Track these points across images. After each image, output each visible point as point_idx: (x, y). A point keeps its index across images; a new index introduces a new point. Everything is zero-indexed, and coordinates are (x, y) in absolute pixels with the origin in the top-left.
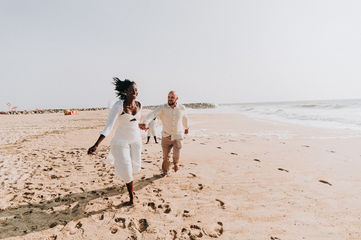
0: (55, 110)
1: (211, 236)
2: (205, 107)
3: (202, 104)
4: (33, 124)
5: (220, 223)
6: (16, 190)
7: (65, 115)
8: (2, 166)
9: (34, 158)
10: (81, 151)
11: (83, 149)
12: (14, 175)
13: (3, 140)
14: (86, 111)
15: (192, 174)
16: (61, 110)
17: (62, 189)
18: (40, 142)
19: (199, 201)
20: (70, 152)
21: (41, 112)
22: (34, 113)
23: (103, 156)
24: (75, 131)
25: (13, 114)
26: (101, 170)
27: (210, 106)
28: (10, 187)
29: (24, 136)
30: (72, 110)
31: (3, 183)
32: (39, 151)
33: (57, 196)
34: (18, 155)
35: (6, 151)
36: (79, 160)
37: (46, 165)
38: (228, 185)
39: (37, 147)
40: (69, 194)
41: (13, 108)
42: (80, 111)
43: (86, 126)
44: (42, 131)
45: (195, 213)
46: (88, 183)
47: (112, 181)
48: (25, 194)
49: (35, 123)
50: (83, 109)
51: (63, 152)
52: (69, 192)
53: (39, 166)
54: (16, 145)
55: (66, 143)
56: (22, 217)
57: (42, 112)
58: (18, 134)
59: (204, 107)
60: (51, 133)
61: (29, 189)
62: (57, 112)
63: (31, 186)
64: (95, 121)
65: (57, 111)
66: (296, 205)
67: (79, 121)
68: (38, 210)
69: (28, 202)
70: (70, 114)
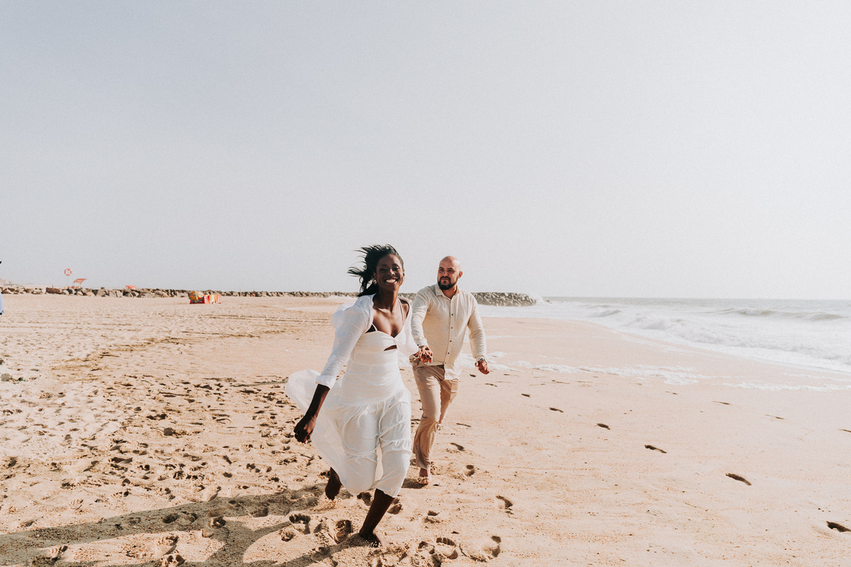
0: (169, 291)
1: (474, 559)
2: (514, 302)
3: (507, 295)
4: (121, 319)
5: (497, 539)
6: (95, 452)
7: (191, 303)
8: (63, 404)
9: (128, 391)
10: (226, 385)
11: (229, 380)
12: (89, 424)
13: (60, 351)
14: (238, 297)
15: (457, 446)
16: (183, 291)
17: (186, 455)
18: (139, 360)
19: (462, 497)
20: (202, 385)
21: (137, 294)
22: (122, 294)
23: (272, 396)
24: (213, 340)
25: (76, 294)
26: (267, 425)
27: (526, 299)
28: (83, 445)
29: (104, 345)
30: (208, 293)
31: (68, 437)
32: (136, 378)
33: (178, 469)
34: (94, 383)
35: (68, 374)
36: (222, 402)
37: (152, 408)
38: (528, 470)
39: (133, 370)
40: (200, 465)
41: (76, 281)
42: (223, 295)
43: (238, 331)
44: (142, 336)
45: (449, 516)
46: (239, 448)
47: (288, 448)
48: (113, 460)
49: (124, 319)
50: (232, 293)
51: (188, 383)
52: (201, 462)
53: (139, 409)
54: (87, 363)
55: (193, 365)
56: (111, 500)
57: (141, 294)
58: (90, 339)
59: (512, 302)
60: (162, 341)
61: (121, 452)
62: (172, 296)
63: (124, 447)
64: (258, 321)
65: (173, 293)
66: (661, 517)
67: (222, 320)
68: (141, 490)
69: (120, 475)
70: (202, 301)
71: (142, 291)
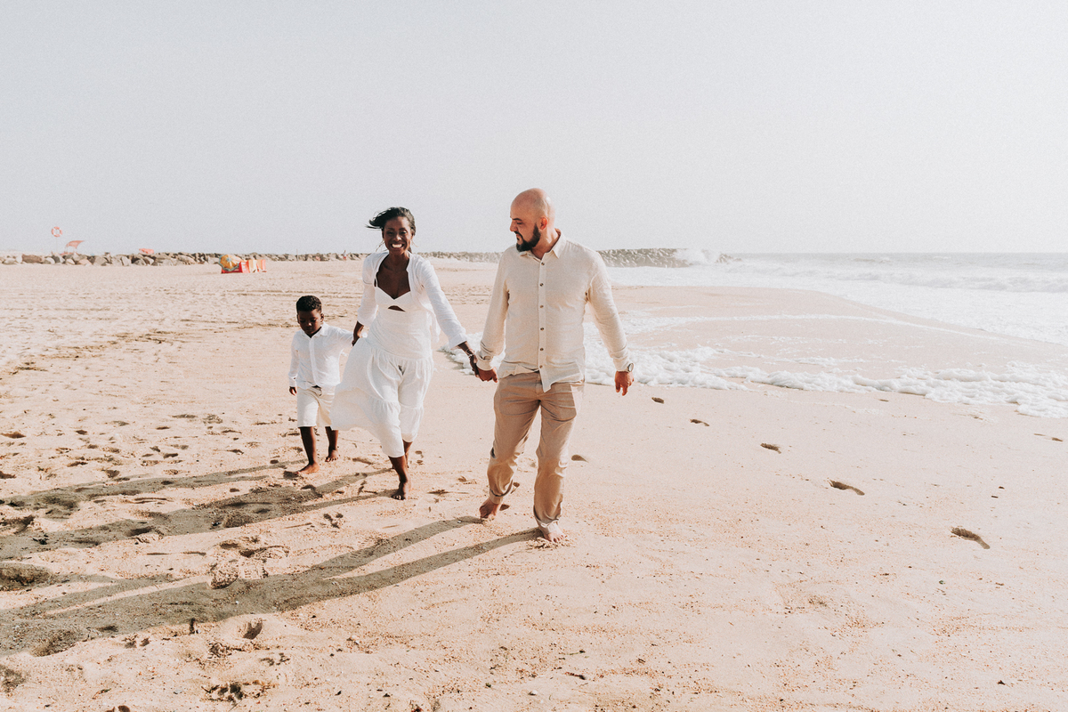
0: (197, 256)
7: (221, 273)
11: (213, 418)
14: (294, 262)
16: (217, 256)
21: (152, 261)
22: (129, 261)
24: (223, 333)
25: (63, 263)
30: (252, 257)
42: (274, 260)
43: (273, 317)
50: (287, 256)
57: (156, 260)
60: (138, 339)
62: (200, 263)
65: (202, 258)
67: (255, 298)
70: (239, 269)
71: (157, 256)
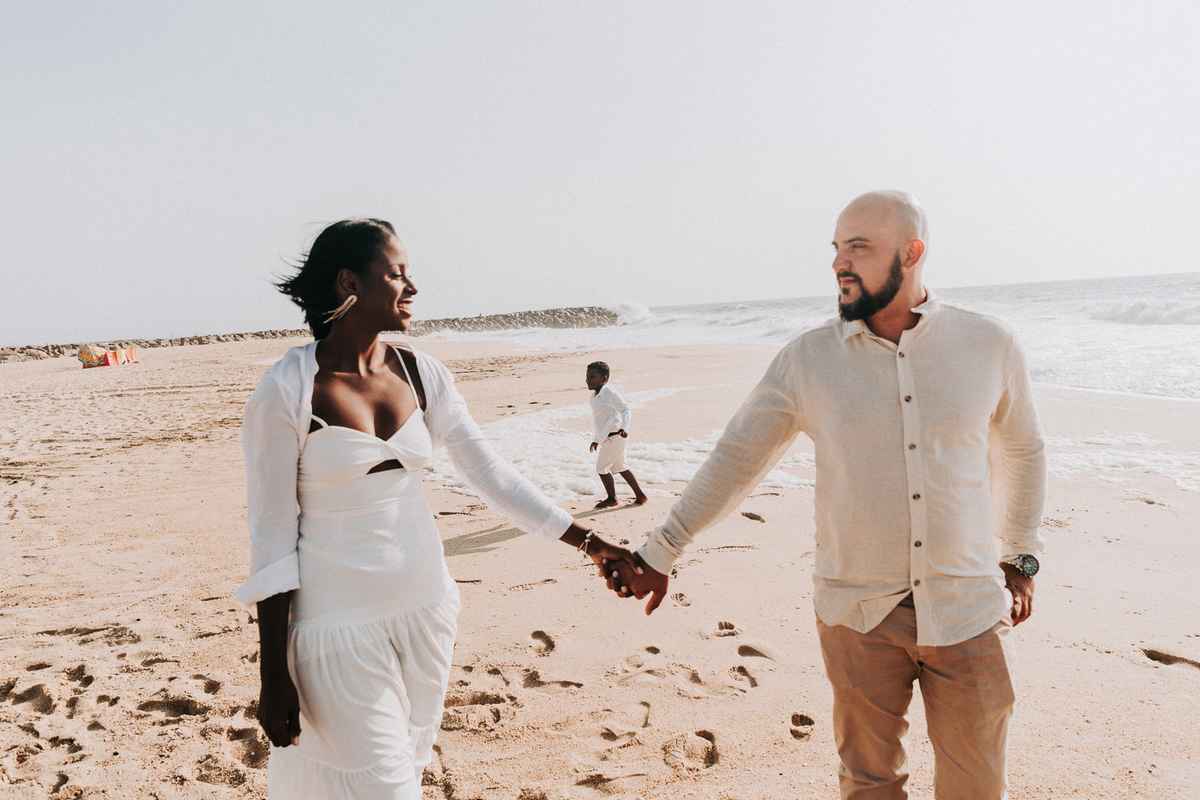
0: (50, 348)
7: (84, 367)
14: (169, 348)
16: (73, 346)
30: (117, 345)
42: (143, 347)
50: (158, 342)
62: (56, 356)
64: (204, 396)
65: (56, 351)
67: (133, 399)
70: (104, 362)
